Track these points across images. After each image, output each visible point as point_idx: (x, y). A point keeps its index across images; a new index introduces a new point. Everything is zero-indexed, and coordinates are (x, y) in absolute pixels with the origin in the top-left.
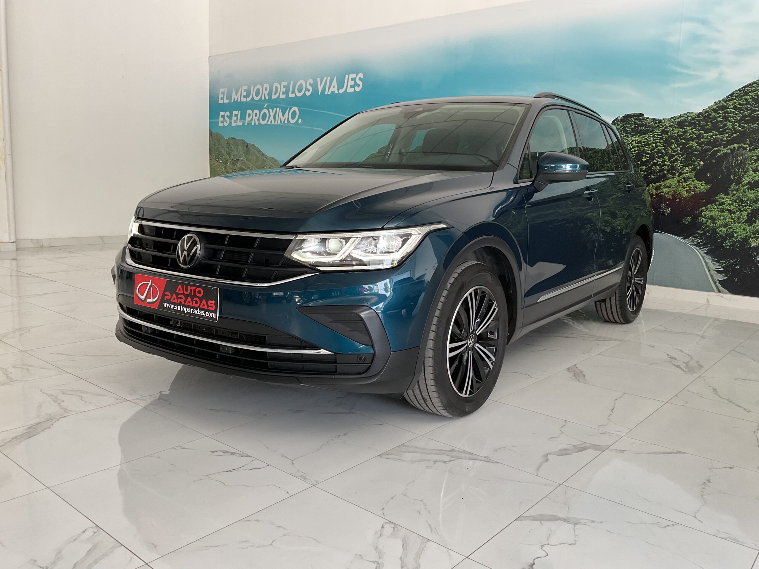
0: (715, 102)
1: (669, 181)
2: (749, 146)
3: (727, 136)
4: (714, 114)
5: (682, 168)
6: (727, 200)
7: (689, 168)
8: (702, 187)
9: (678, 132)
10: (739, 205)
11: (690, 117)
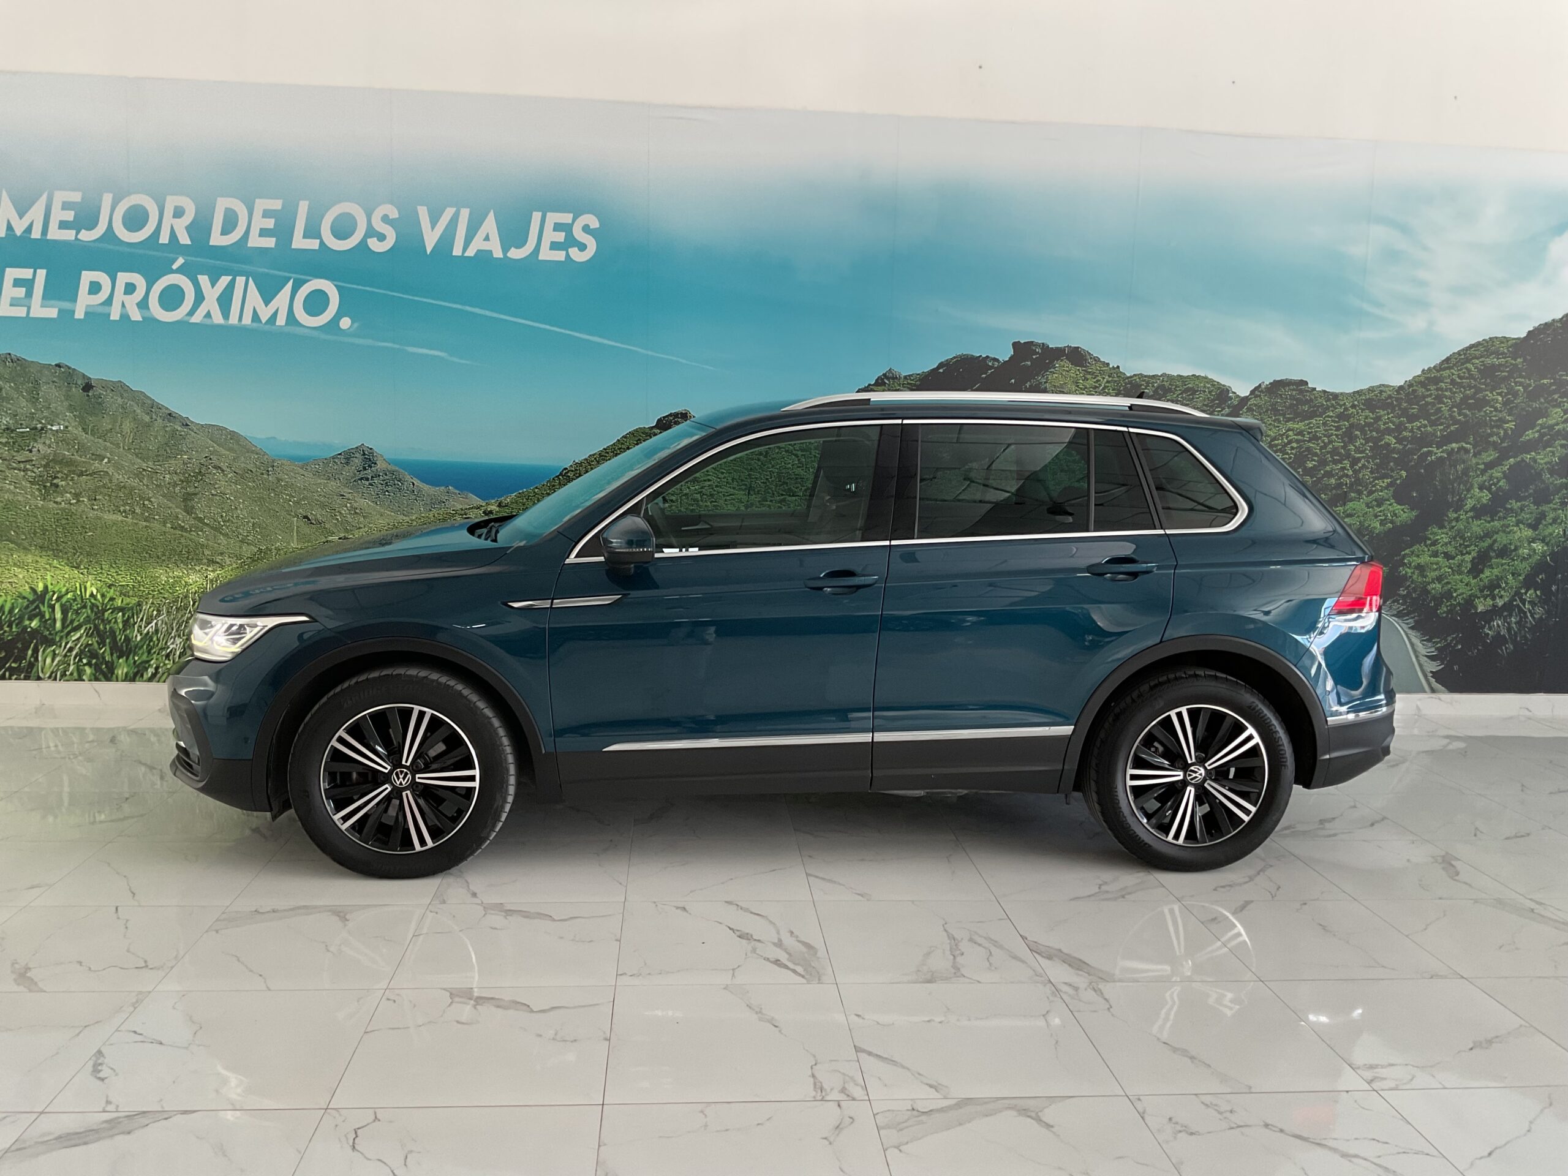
0: (1423, 370)
1: (1350, 505)
2: (1474, 448)
3: (1441, 430)
4: (1421, 391)
5: (1373, 481)
6: (1443, 536)
7: (1383, 482)
8: (1404, 514)
9: (1366, 417)
10: (1460, 545)
11: (1385, 392)
